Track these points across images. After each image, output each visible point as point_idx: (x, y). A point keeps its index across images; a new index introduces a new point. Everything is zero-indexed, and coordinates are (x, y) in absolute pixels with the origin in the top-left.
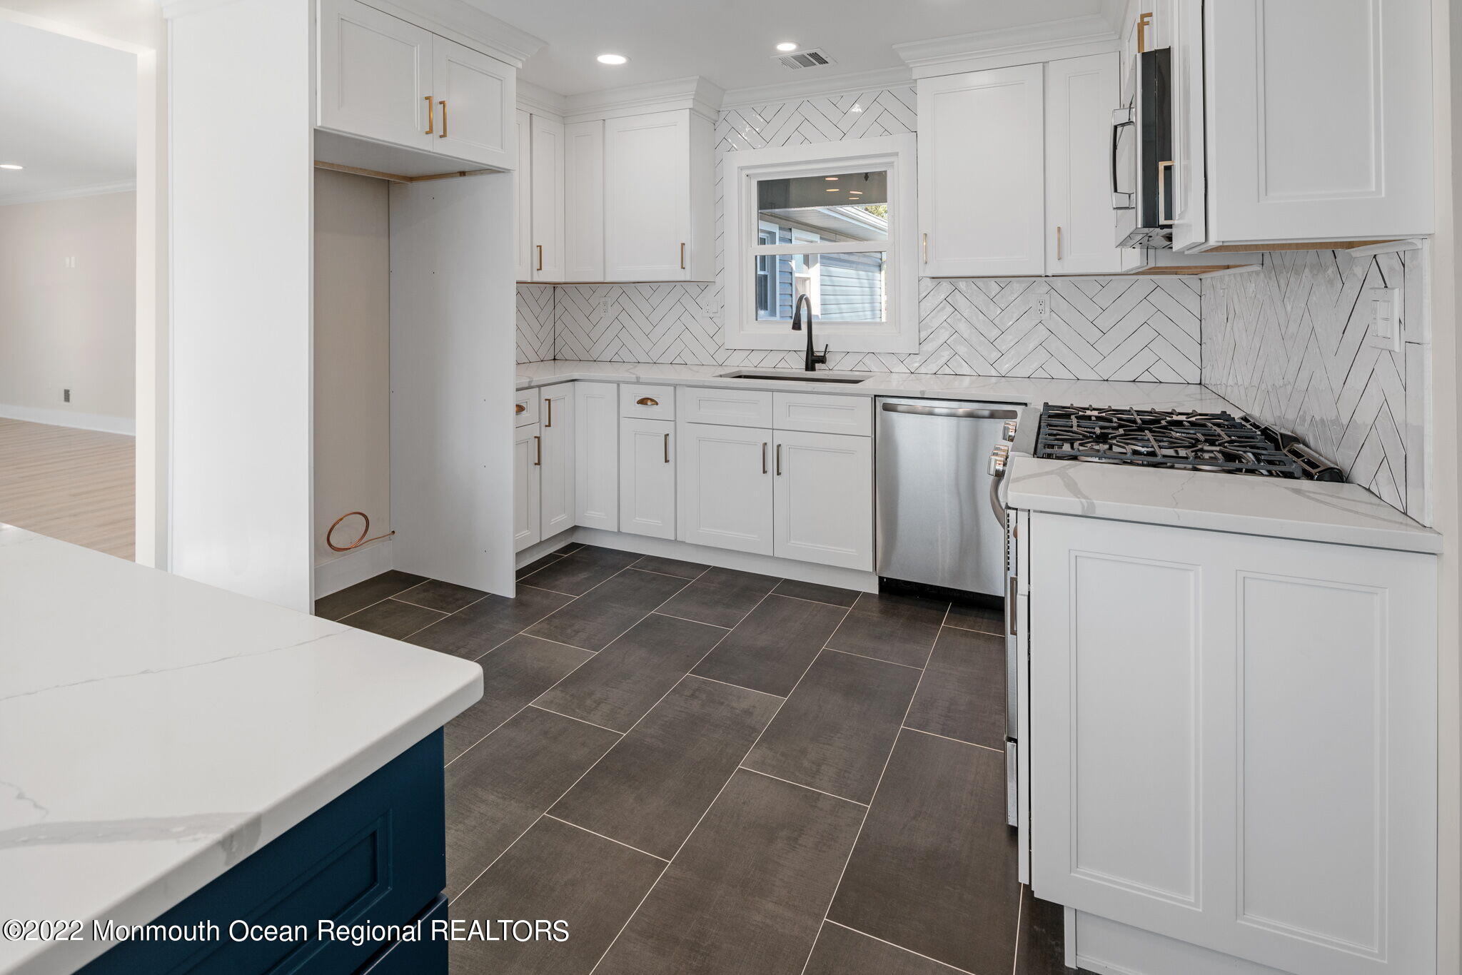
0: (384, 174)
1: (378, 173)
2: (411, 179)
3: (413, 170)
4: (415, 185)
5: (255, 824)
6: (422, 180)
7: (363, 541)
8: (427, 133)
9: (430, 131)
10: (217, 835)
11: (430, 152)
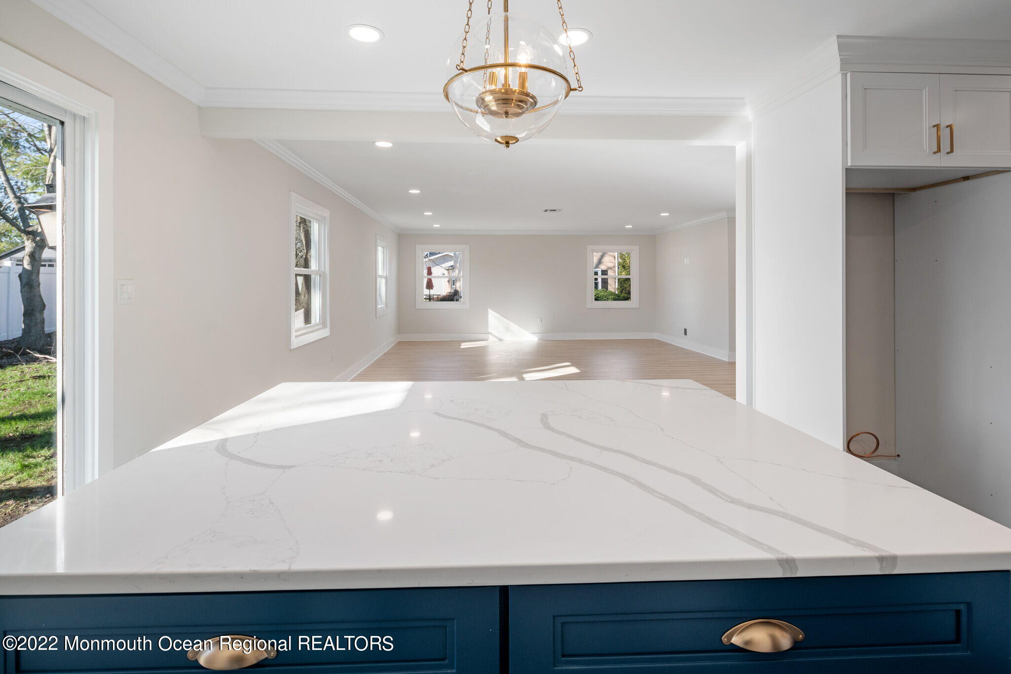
0: (890, 189)
1: (885, 189)
2: (914, 189)
3: (918, 182)
4: (918, 193)
5: (894, 559)
6: (926, 188)
7: (874, 454)
8: (935, 153)
9: (939, 150)
10: (877, 554)
11: (937, 167)
